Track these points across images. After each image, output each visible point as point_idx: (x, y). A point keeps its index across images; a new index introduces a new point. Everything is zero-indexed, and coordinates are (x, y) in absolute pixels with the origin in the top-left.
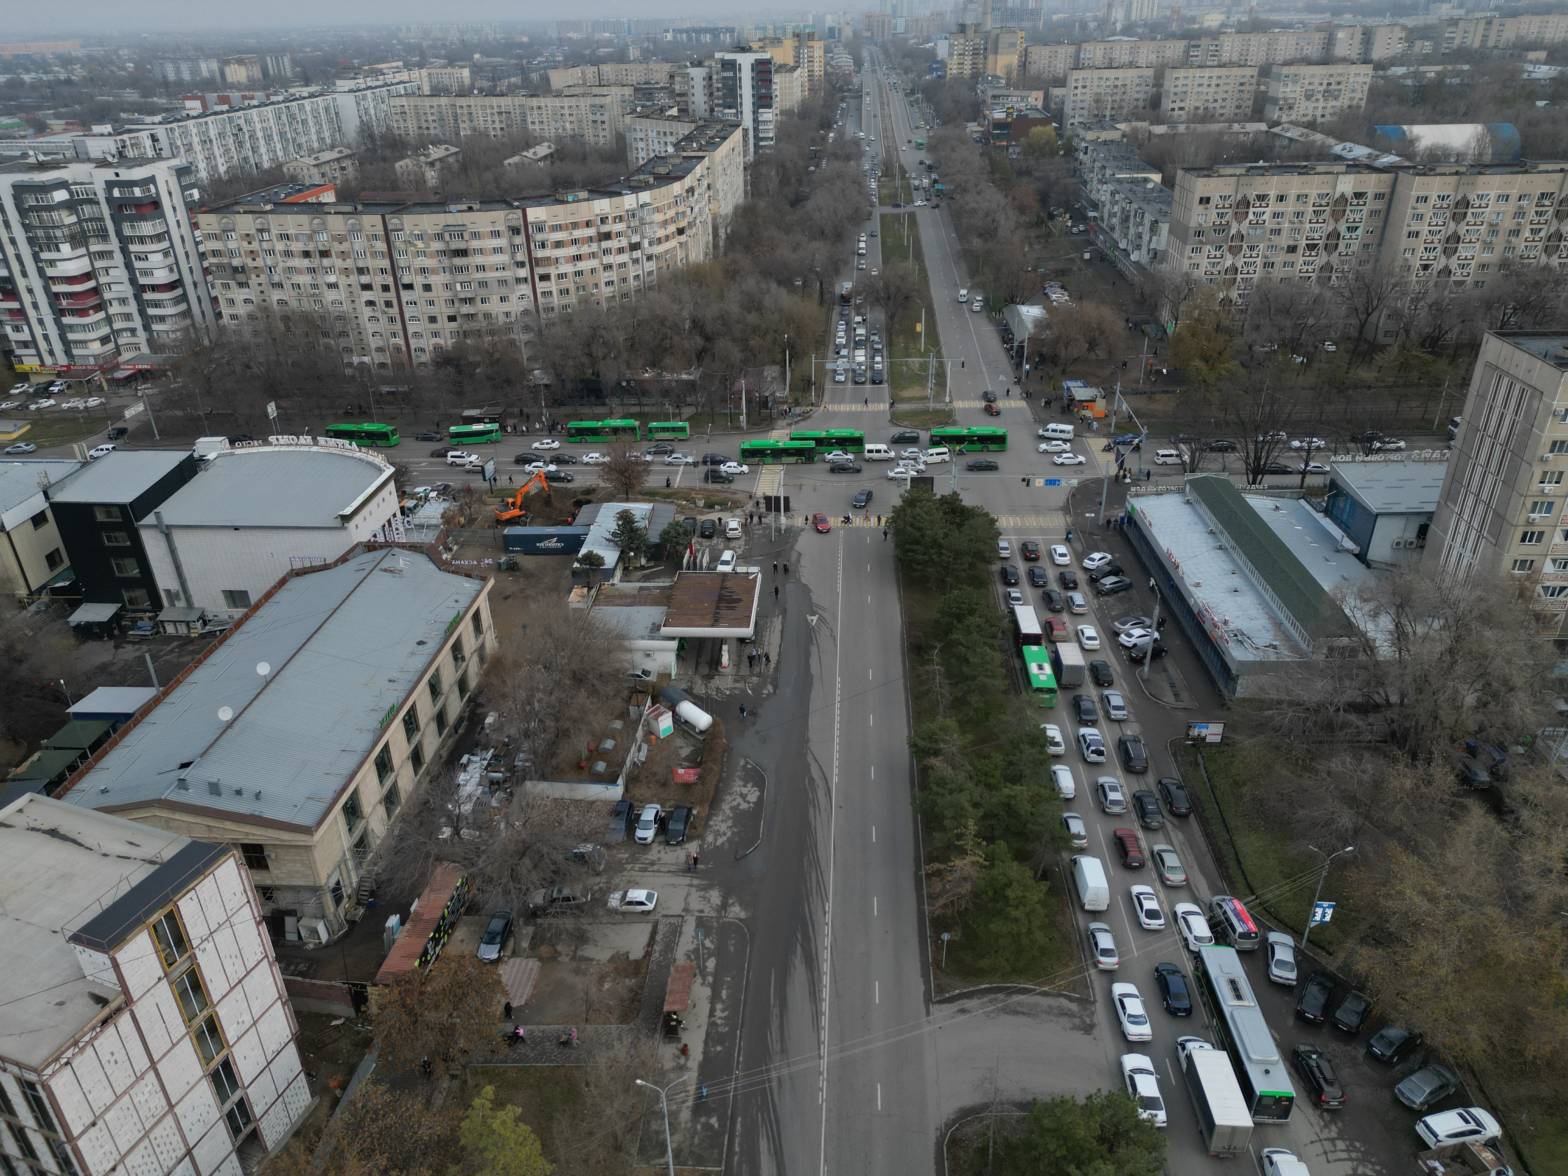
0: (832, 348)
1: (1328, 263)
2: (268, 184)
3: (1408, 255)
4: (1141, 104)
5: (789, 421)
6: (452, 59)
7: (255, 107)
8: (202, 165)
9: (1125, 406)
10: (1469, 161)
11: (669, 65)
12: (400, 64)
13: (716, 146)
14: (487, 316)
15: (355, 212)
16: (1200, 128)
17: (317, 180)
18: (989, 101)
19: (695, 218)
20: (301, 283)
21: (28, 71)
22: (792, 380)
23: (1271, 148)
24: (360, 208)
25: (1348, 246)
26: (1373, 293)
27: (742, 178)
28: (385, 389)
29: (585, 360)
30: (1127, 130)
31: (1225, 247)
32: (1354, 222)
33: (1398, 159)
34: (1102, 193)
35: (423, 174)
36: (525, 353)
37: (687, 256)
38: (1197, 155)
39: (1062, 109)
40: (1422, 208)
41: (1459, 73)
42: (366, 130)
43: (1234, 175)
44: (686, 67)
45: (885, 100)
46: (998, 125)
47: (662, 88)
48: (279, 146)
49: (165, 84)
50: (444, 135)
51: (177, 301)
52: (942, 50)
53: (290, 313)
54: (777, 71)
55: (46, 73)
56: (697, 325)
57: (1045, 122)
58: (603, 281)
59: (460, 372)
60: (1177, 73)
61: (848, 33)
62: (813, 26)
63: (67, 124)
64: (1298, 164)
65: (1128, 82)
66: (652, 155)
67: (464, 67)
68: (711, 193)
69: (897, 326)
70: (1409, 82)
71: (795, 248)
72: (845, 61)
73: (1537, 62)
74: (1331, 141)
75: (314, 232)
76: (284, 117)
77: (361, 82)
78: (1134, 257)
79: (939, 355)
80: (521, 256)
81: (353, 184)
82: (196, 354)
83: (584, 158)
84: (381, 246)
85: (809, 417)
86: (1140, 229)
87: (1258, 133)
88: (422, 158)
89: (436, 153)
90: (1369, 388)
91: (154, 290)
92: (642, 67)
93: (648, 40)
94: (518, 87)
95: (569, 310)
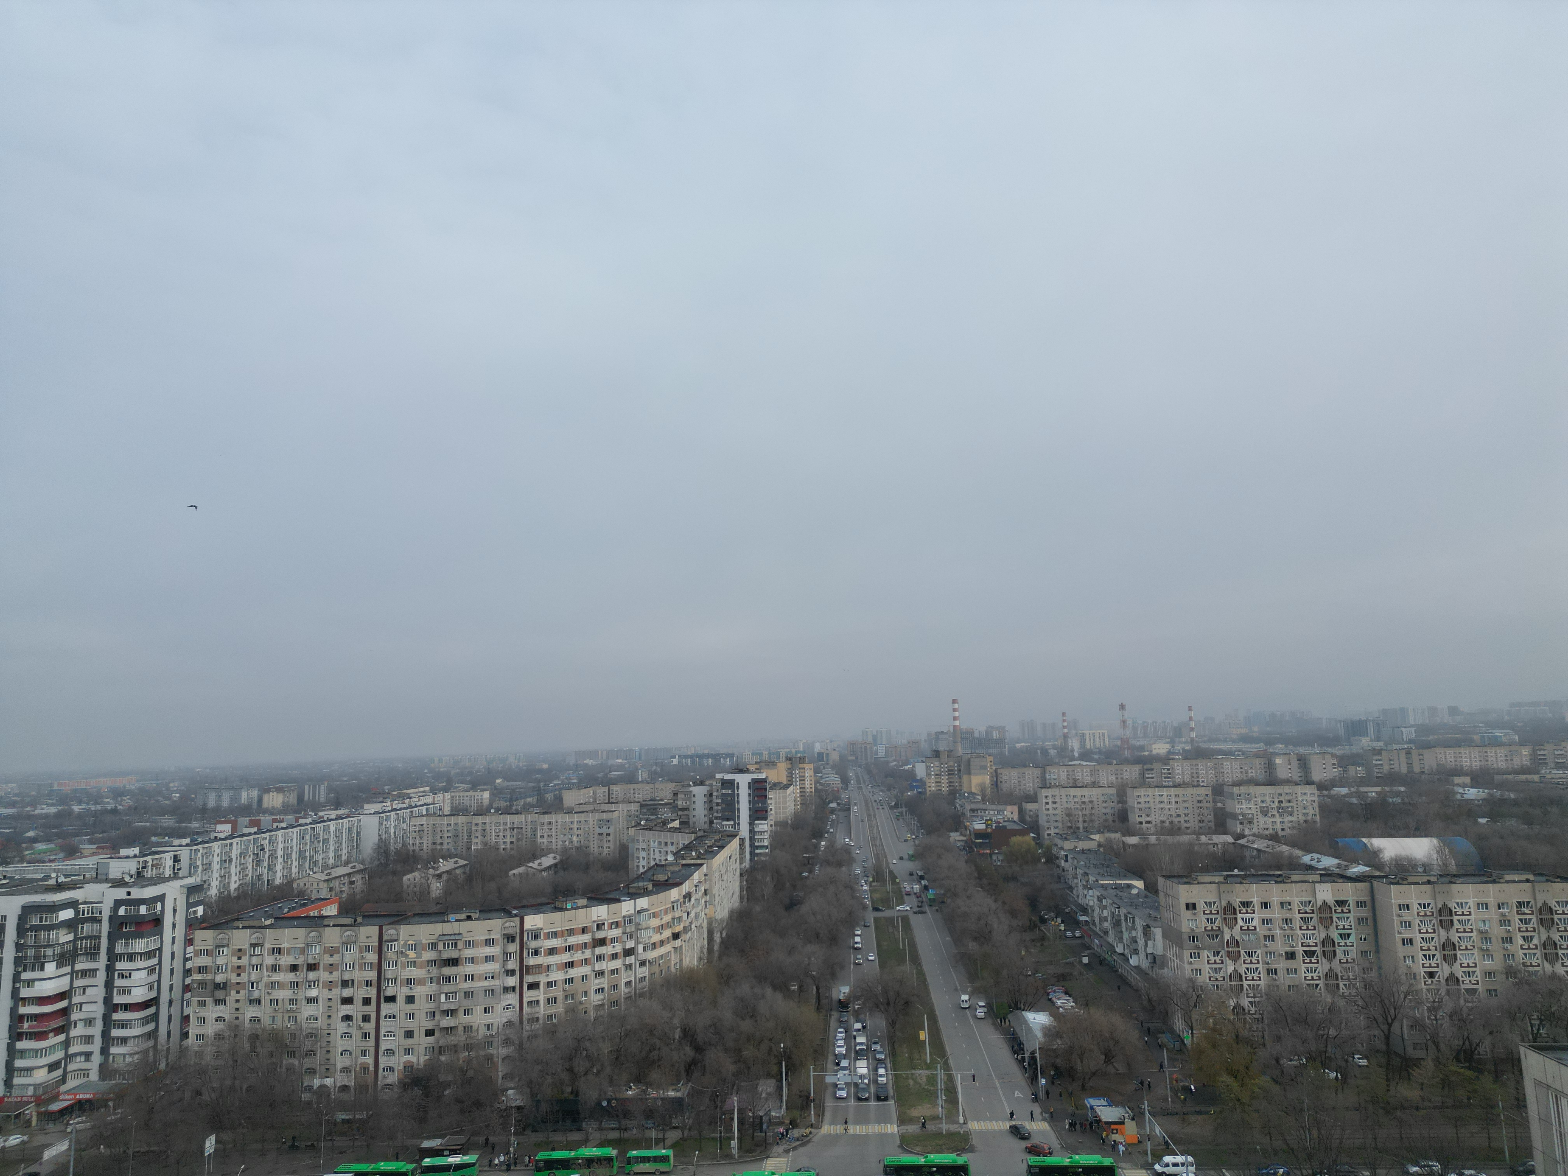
0: (831, 1058)
1: (1331, 970)
2: (275, 899)
3: (1409, 962)
4: (1110, 818)
5: (786, 1147)
6: (475, 785)
7: (282, 828)
8: (215, 883)
9: (1158, 1130)
10: (1436, 871)
11: (674, 784)
12: (427, 789)
13: (714, 854)
14: (468, 1029)
15: (355, 924)
16: (1170, 839)
17: (324, 894)
18: (968, 814)
19: (691, 923)
20: (280, 998)
21: (80, 802)
22: (788, 1096)
23: (1243, 858)
24: (359, 920)
25: (1346, 953)
26: (1387, 1001)
27: (738, 883)
28: (341, 1116)
29: (565, 1076)
30: (1102, 840)
31: (1223, 953)
32: (1344, 929)
33: (1368, 869)
34: (1090, 898)
35: (429, 886)
36: (501, 1070)
37: (681, 961)
38: (1172, 863)
39: (1037, 821)
40: (1406, 916)
41: (1398, 794)
42: (382, 848)
43: (1214, 883)
44: (690, 786)
45: (872, 813)
46: (979, 835)
47: (666, 804)
48: (295, 863)
49: (204, 810)
50: (456, 849)
51: (146, 1021)
52: (920, 770)
53: (259, 1032)
54: (771, 789)
55: (96, 803)
56: (688, 1034)
57: (1023, 832)
58: (594, 988)
59: (427, 1095)
60: (1137, 792)
61: (835, 757)
62: (804, 752)
63: (98, 848)
64: (1272, 873)
65: (1094, 799)
66: (652, 863)
67: (485, 790)
68: (708, 898)
69: (899, 1034)
70: (1354, 800)
71: (791, 951)
72: (833, 779)
73: (1464, 786)
74: (1297, 852)
75: (308, 945)
76: (307, 837)
77: (388, 805)
78: (1134, 961)
79: (946, 1067)
80: (512, 965)
81: (358, 897)
82: (147, 1079)
83: (587, 867)
84: (372, 957)
85: (809, 1142)
86: (1134, 934)
87: (1225, 844)
88: (431, 871)
89: (444, 865)
90: (1417, 1108)
91: (126, 1010)
92: (649, 787)
93: (656, 764)
94: (532, 806)
95: (554, 1021)
